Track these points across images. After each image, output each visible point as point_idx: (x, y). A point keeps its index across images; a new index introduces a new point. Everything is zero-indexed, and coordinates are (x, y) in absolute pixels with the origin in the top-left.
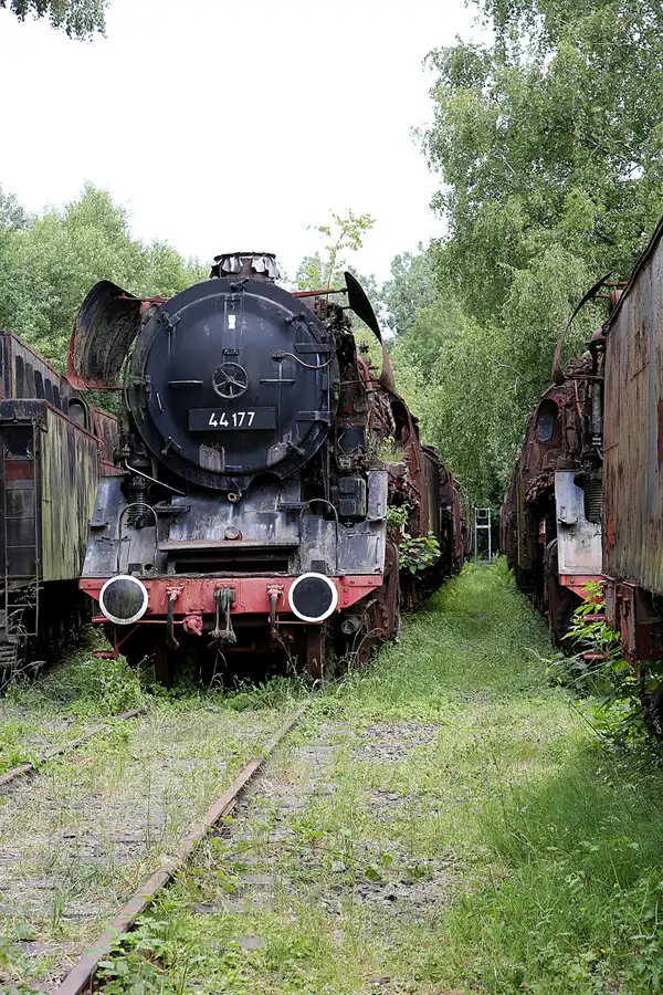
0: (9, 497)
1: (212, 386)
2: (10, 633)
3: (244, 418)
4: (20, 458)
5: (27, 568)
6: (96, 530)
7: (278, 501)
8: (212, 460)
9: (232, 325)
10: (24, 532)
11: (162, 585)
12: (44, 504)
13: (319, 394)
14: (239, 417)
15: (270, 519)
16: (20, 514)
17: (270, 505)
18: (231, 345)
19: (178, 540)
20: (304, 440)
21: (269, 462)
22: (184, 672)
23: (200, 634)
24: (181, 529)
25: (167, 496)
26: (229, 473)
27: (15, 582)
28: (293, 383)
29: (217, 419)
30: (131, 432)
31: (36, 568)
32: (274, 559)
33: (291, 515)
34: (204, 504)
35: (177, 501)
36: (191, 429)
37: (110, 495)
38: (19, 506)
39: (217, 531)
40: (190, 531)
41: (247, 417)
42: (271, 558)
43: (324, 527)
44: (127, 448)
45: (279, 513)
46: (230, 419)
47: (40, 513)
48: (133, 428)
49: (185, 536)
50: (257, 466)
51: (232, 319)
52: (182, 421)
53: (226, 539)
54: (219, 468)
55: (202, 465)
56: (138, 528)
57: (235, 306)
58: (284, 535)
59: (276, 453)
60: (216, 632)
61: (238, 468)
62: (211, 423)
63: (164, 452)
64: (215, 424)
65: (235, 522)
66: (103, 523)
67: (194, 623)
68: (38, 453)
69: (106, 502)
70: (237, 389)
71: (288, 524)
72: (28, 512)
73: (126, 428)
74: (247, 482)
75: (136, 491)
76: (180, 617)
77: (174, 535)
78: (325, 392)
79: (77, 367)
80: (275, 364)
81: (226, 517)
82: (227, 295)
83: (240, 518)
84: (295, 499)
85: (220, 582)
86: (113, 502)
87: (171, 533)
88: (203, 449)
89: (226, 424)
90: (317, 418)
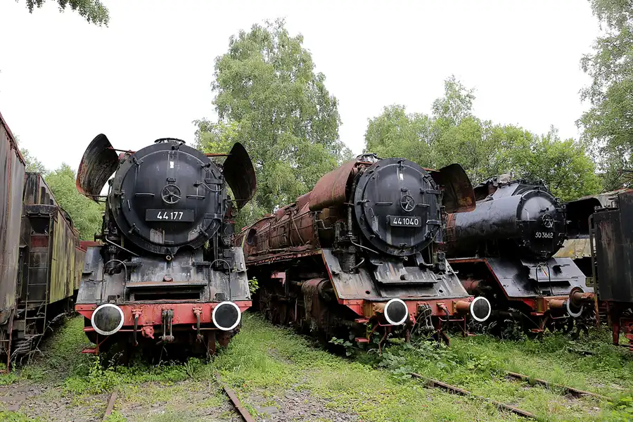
0: (32, 257)
1: (161, 197)
2: (27, 333)
3: (178, 216)
4: (40, 235)
5: (41, 297)
6: (85, 275)
7: (191, 261)
8: (156, 237)
9: (172, 167)
10: (40, 276)
11: (129, 308)
12: (53, 260)
13: (217, 205)
14: (174, 215)
15: (187, 270)
16: (38, 266)
17: (188, 263)
18: (171, 176)
19: (136, 281)
20: (208, 229)
21: (189, 240)
22: (137, 356)
23: (153, 338)
24: (138, 276)
25: (129, 257)
26: (166, 245)
27: (32, 304)
28: (204, 198)
29: (162, 215)
30: (110, 221)
31: (46, 296)
32: (192, 292)
33: (199, 268)
34: (150, 261)
35: (134, 260)
36: (147, 220)
37: (94, 256)
38: (37, 262)
39: (158, 276)
40: (143, 276)
41: (179, 215)
42: (190, 291)
43: (215, 275)
44: (107, 230)
45: (192, 267)
46: (169, 216)
47: (50, 266)
48: (112, 219)
49: (140, 279)
50: (182, 242)
51: (172, 164)
52: (141, 215)
53: (164, 280)
54: (161, 242)
55: (151, 240)
56: (111, 274)
57: (173, 157)
58: (197, 279)
59: (193, 235)
60: (164, 337)
61: (171, 242)
62: (158, 217)
63: (130, 232)
64: (161, 217)
65: (169, 272)
66: (89, 272)
67: (149, 331)
68: (52, 232)
69: (91, 260)
70: (175, 199)
71: (197, 273)
72: (43, 265)
73: (108, 218)
74: (176, 249)
75: (110, 254)
76: (140, 327)
77: (134, 278)
78: (220, 204)
79: (82, 182)
80: (195, 188)
81: (163, 269)
82: (170, 151)
83: (171, 269)
84: (200, 259)
85: (165, 306)
86: (96, 260)
87: (131, 278)
88: (152, 231)
89: (167, 218)
90: (216, 217)
